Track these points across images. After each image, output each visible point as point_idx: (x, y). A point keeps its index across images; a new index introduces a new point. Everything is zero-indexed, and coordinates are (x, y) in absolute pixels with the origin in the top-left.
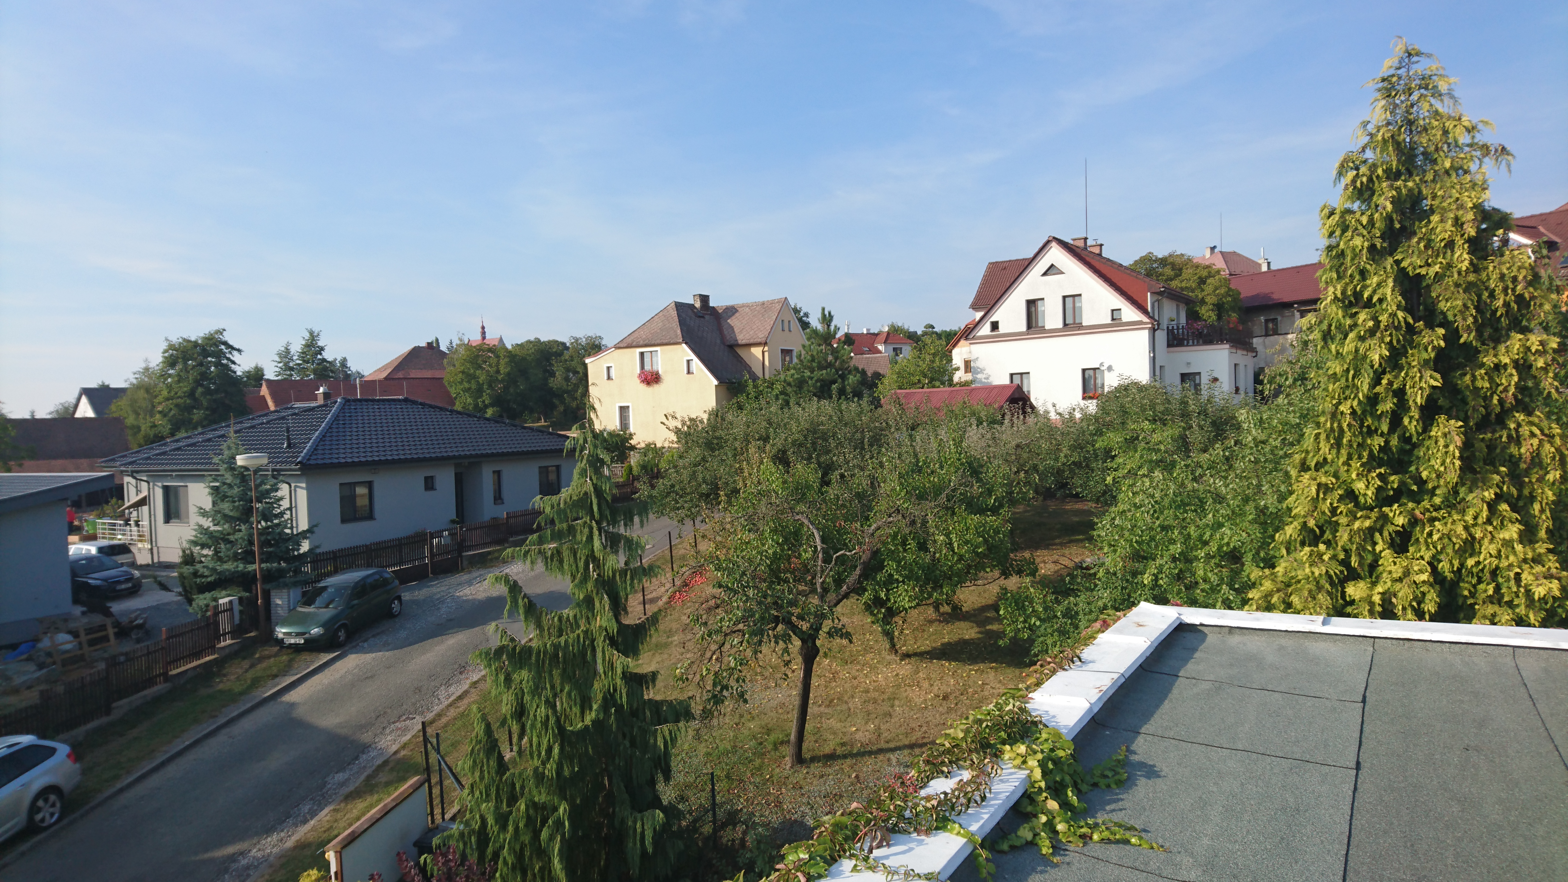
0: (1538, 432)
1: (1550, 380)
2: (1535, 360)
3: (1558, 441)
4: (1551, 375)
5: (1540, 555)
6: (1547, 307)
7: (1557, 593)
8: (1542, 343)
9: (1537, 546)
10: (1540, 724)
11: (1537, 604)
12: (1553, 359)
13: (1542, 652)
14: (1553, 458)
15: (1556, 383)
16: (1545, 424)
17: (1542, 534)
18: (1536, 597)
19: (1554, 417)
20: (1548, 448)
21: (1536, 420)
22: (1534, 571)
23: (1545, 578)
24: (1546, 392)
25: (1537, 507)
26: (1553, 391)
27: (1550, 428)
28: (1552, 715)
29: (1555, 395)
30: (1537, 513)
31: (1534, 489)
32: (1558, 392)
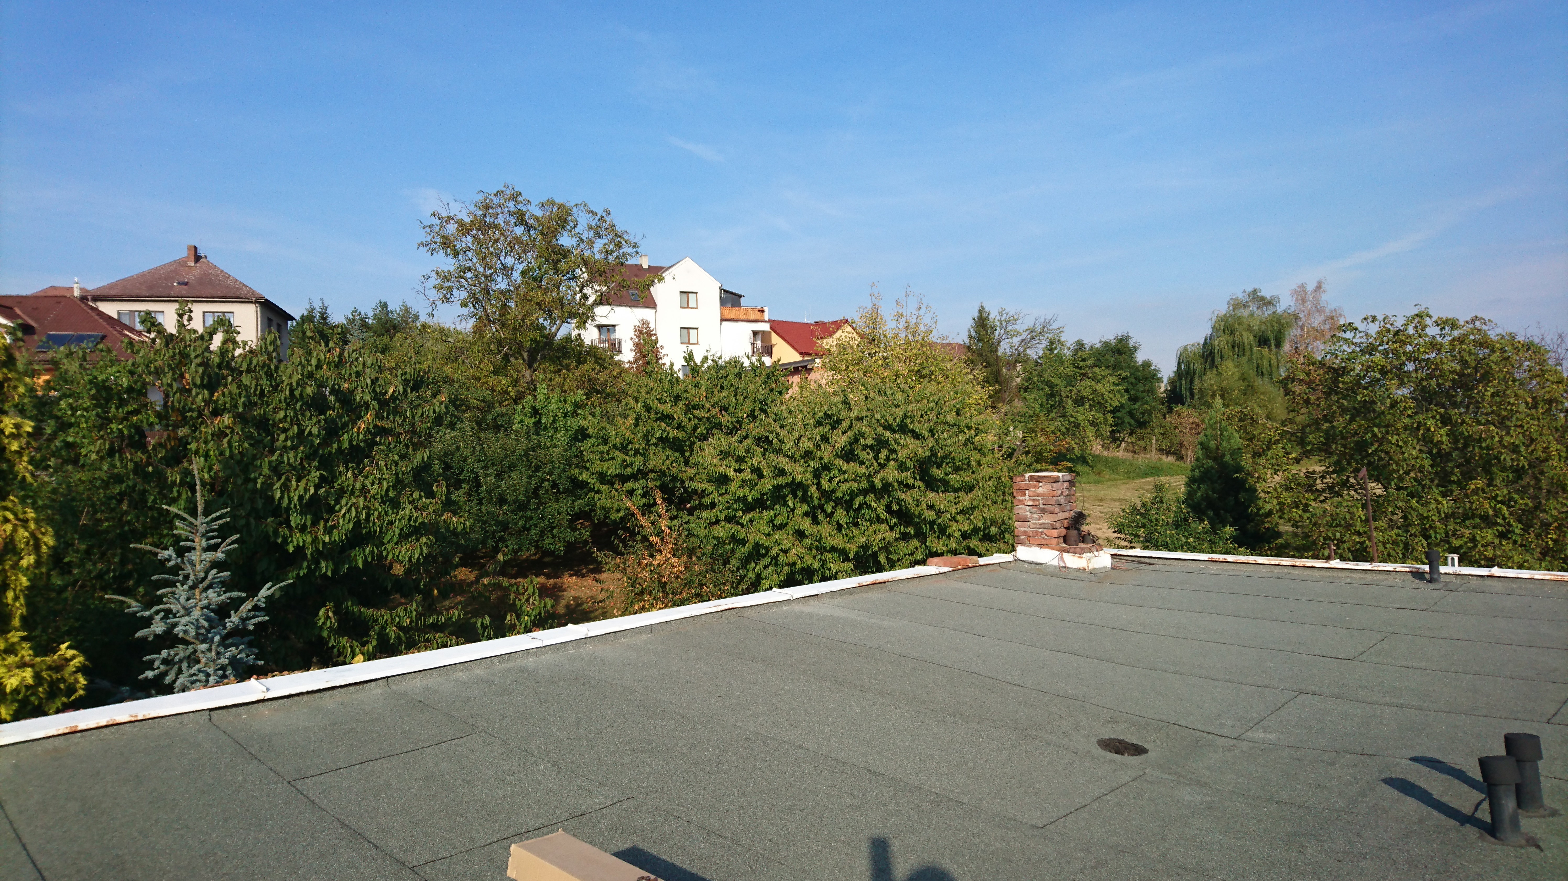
0: (11, 516)
1: (24, 464)
2: (9, 444)
3: (32, 525)
4: (25, 458)
5: (13, 644)
6: (22, 390)
7: (30, 681)
8: (17, 426)
9: (10, 635)
11: (9, 697)
12: (28, 443)
14: (27, 543)
15: (30, 467)
16: (19, 508)
17: (16, 622)
19: (29, 501)
20: (23, 533)
21: (10, 505)
23: (18, 667)
24: (20, 476)
25: (10, 595)
26: (27, 475)
27: (25, 512)
29: (29, 479)
30: (10, 601)
31: (7, 577)
32: (32, 474)
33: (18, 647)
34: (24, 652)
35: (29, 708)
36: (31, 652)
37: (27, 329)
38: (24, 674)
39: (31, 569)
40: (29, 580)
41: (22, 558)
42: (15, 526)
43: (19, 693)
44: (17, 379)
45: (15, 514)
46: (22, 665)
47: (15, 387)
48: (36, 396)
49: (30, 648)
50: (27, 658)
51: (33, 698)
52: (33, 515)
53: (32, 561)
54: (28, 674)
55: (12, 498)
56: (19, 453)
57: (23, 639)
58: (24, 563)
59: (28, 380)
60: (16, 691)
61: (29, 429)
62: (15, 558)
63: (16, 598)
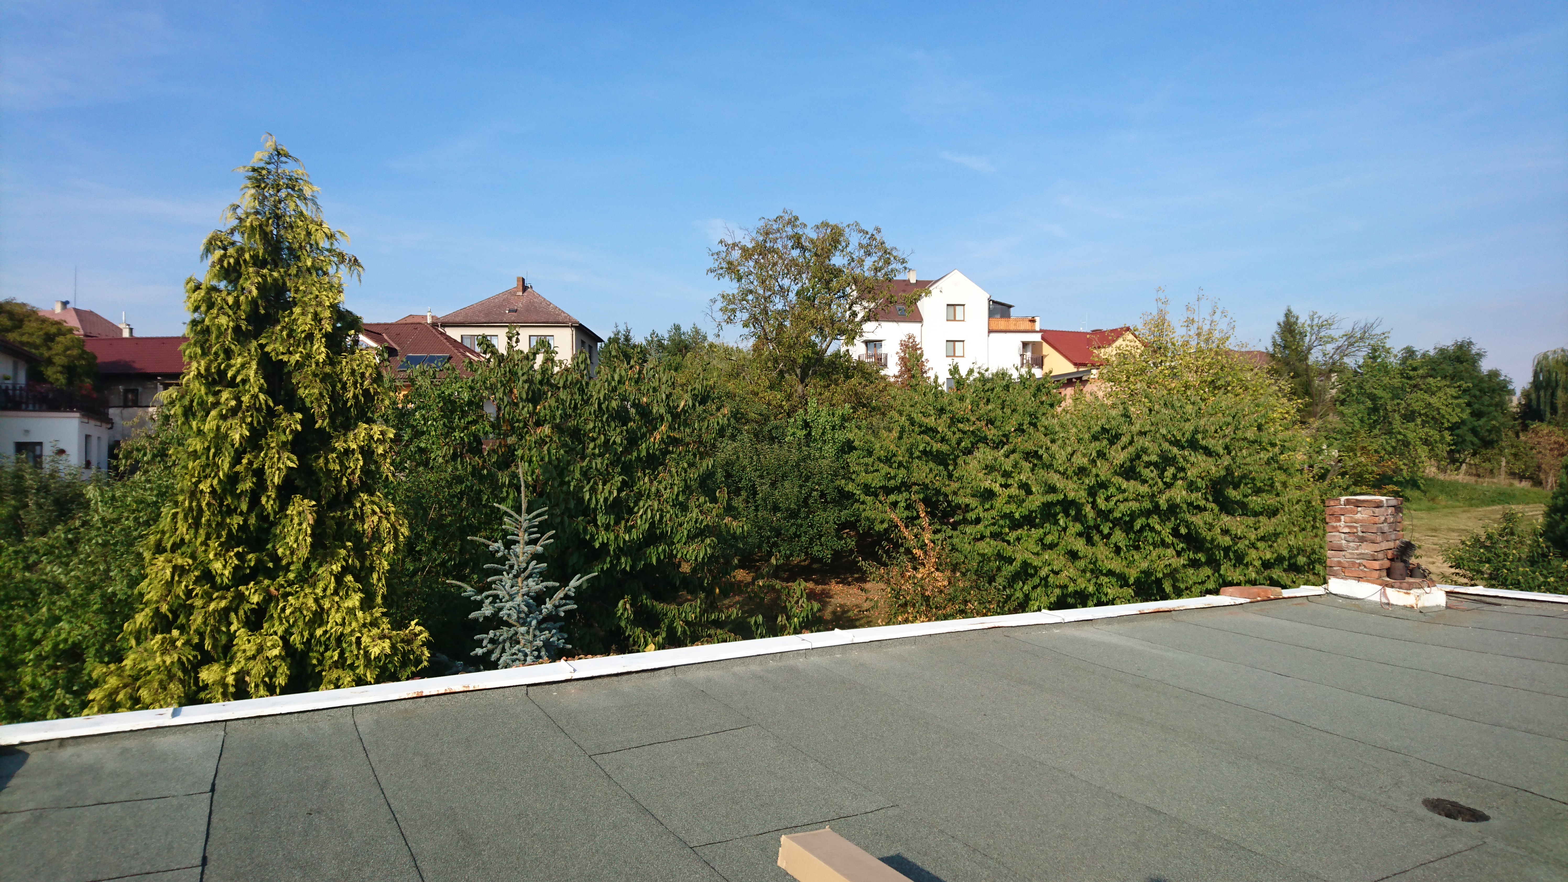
0: (378, 510)
1: (388, 465)
2: (377, 448)
3: (392, 517)
4: (388, 460)
5: (376, 618)
6: (387, 402)
7: (388, 651)
8: (383, 433)
9: (374, 610)
10: (371, 772)
11: (373, 663)
12: (391, 448)
13: (374, 706)
14: (389, 533)
15: (392, 468)
16: (383, 503)
17: (379, 600)
18: (372, 657)
19: (390, 497)
20: (385, 524)
21: (377, 500)
22: (371, 634)
23: (380, 638)
24: (384, 475)
25: (375, 576)
26: (390, 474)
27: (388, 506)
28: (380, 761)
29: (391, 478)
30: (375, 582)
31: (374, 561)
32: (394, 475)
33: (380, 621)
34: (384, 626)
35: (387, 674)
36: (389, 626)
37: (392, 352)
38: (384, 645)
39: (391, 555)
40: (389, 564)
41: (384, 545)
42: (380, 518)
43: (380, 661)
44: (384, 394)
45: (381, 509)
46: (382, 637)
47: (383, 400)
48: (398, 408)
49: (389, 623)
50: (386, 631)
51: (390, 666)
52: (393, 509)
53: (392, 548)
54: (387, 644)
55: (378, 494)
56: (384, 456)
57: (384, 614)
58: (386, 549)
59: (392, 394)
60: (378, 658)
61: (392, 436)
62: (379, 546)
63: (379, 580)
